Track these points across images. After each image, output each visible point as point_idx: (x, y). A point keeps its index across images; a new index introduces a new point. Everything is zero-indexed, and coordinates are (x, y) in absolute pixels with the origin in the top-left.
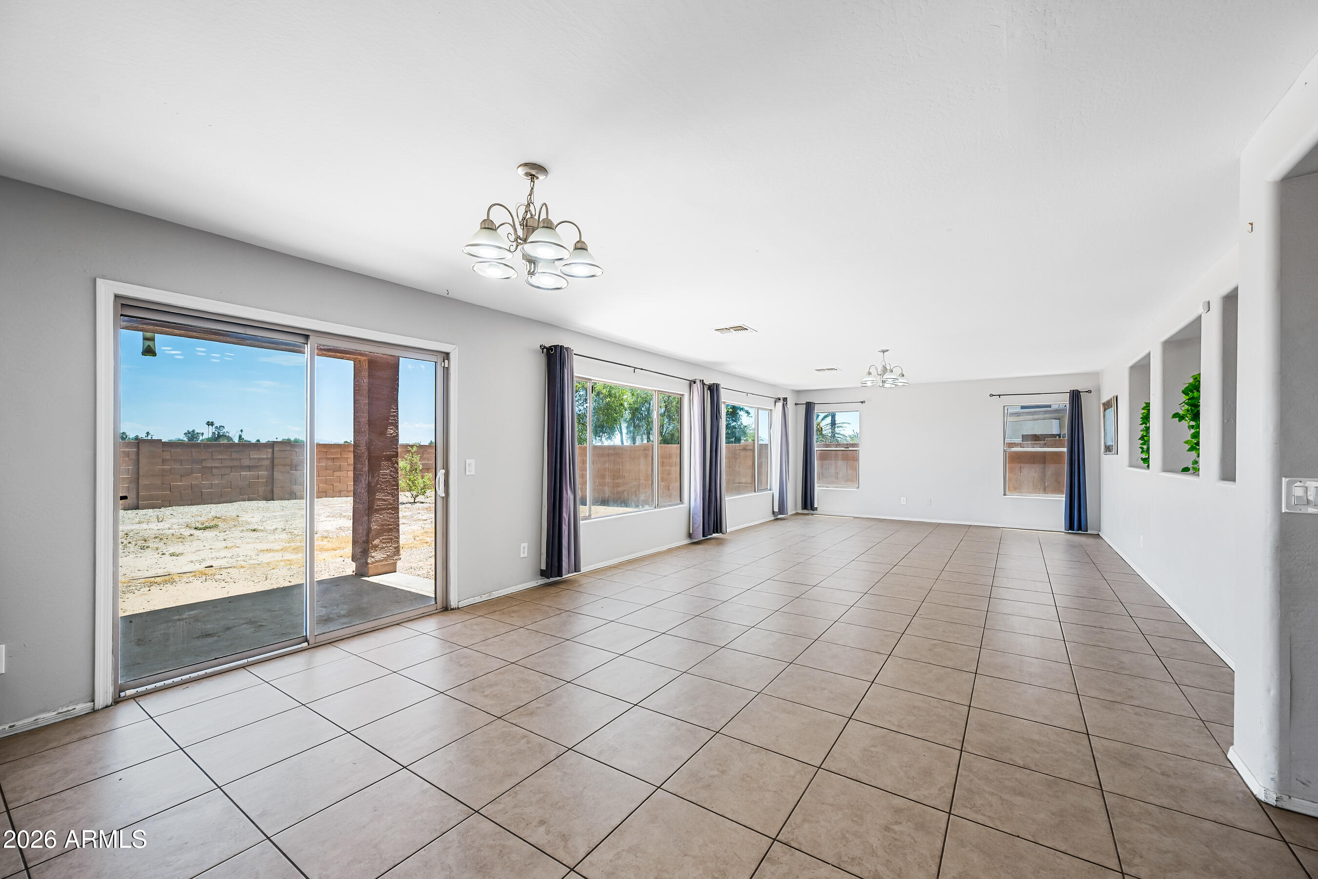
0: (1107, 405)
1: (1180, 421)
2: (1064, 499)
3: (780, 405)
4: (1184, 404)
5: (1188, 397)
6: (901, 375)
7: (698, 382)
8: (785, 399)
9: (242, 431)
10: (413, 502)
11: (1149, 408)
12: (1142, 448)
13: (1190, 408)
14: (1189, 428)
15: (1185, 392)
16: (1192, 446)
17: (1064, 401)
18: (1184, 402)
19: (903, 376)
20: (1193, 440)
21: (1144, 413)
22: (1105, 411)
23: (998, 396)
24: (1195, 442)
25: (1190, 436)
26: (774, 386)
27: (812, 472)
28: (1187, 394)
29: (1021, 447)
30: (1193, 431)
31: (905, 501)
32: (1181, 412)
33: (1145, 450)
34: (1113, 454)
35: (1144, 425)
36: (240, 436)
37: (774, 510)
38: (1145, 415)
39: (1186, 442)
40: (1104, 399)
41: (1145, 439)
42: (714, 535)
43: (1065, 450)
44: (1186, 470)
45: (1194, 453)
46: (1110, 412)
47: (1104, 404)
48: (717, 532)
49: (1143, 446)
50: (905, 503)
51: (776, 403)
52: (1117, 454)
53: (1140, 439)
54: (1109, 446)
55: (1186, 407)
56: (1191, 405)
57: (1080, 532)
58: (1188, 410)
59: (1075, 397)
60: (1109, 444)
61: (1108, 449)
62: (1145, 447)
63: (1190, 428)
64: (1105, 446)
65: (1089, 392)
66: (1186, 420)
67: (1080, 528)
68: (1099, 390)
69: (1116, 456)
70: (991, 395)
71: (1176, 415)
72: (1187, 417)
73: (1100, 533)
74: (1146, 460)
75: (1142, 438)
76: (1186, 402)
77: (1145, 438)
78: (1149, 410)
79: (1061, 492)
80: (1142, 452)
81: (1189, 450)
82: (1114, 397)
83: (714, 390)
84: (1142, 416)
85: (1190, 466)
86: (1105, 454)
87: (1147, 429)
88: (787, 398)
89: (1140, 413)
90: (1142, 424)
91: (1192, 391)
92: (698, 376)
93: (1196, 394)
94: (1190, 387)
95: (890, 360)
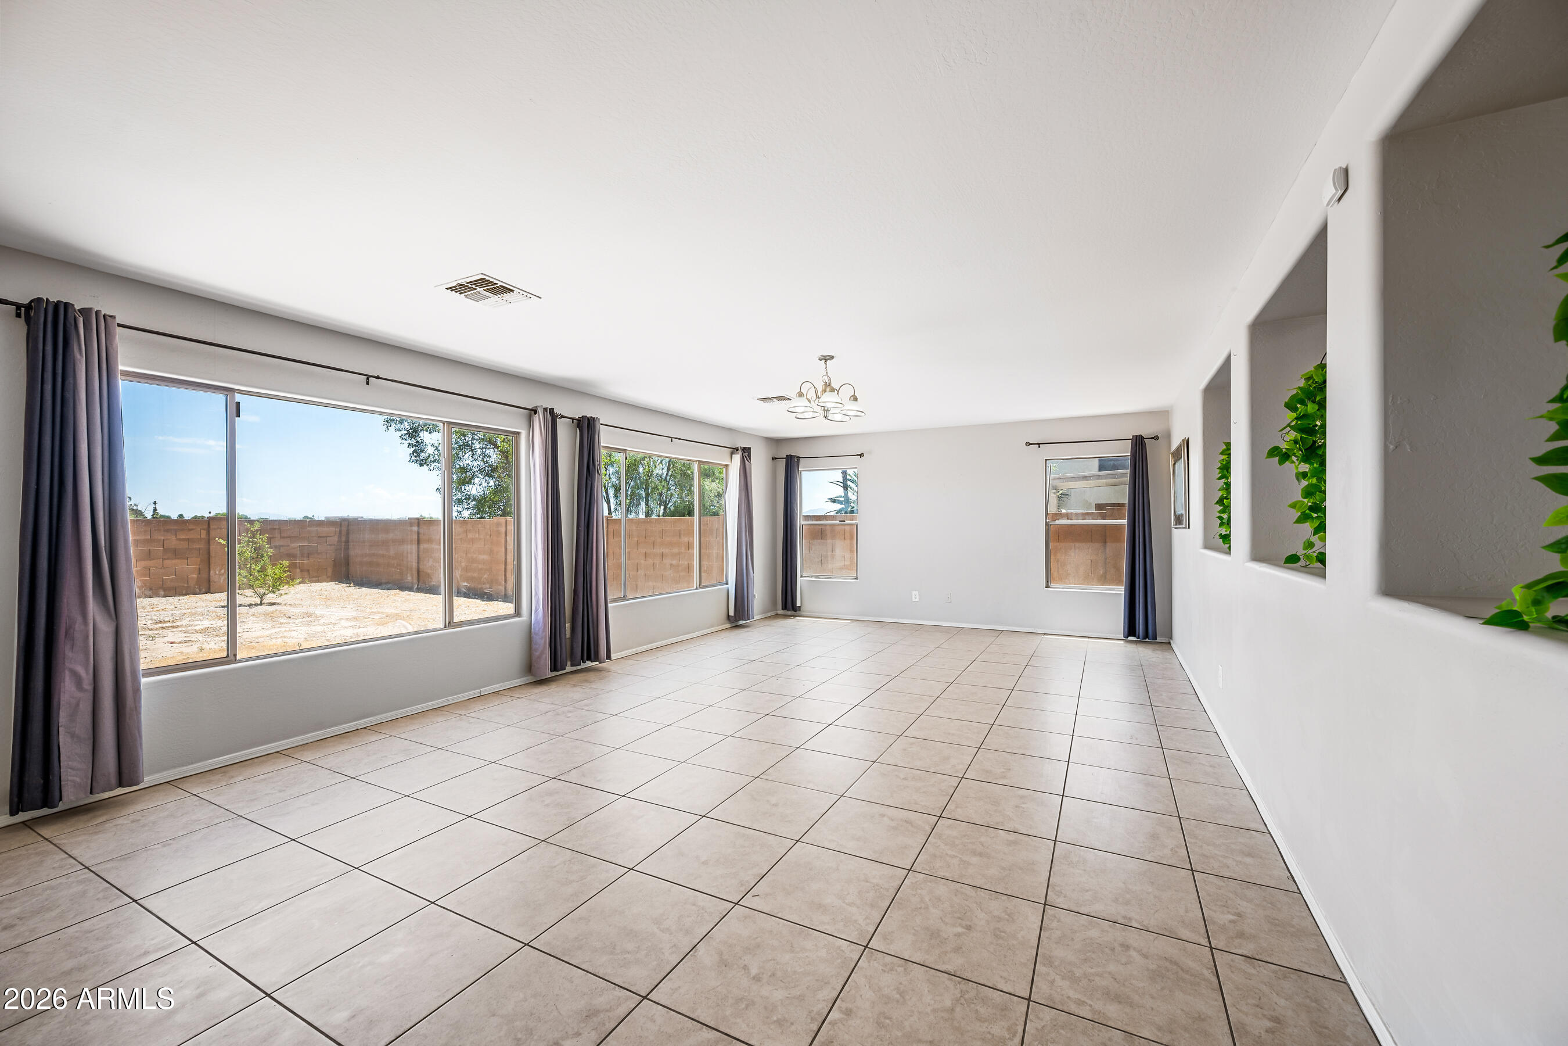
0: (1177, 455)
1: (1281, 463)
2: (1123, 592)
3: (737, 458)
4: (1288, 429)
5: (1295, 415)
6: (852, 398)
7: (540, 411)
8: (746, 451)
9: (155, 503)
10: (259, 603)
11: (1228, 452)
12: (1221, 518)
13: (1299, 436)
14: (1298, 479)
15: (1290, 406)
16: (1303, 513)
17: (1124, 451)
18: (1289, 425)
19: (856, 399)
20: (1306, 501)
21: (1223, 460)
22: (1175, 464)
23: (1038, 446)
24: (1310, 504)
25: (1300, 492)
26: (730, 430)
27: (794, 556)
28: (1294, 409)
29: (1068, 519)
30: (1305, 483)
31: (918, 598)
32: (1284, 446)
33: (1225, 521)
34: (1183, 528)
35: (1223, 480)
36: (155, 510)
37: (730, 615)
38: (1224, 463)
39: (1293, 506)
40: (1174, 446)
41: (1224, 503)
42: (589, 664)
43: (1125, 522)
44: (1292, 560)
45: (1308, 527)
46: (1181, 465)
47: (1173, 454)
48: (589, 659)
49: (1222, 515)
50: (917, 600)
51: (733, 455)
52: (1189, 528)
53: (1217, 503)
54: (1179, 516)
55: (1293, 435)
56: (1301, 430)
57: (1147, 640)
58: (1296, 442)
59: (1139, 444)
60: (1179, 513)
61: (1179, 520)
62: (1225, 516)
63: (1300, 477)
64: (1175, 516)
65: (1156, 438)
66: (1293, 462)
67: (1146, 636)
68: (1168, 436)
69: (1187, 530)
70: (1028, 444)
71: (1274, 452)
72: (1294, 454)
73: (1171, 641)
74: (1226, 538)
75: (1220, 502)
76: (1292, 424)
77: (1225, 500)
78: (1230, 454)
79: (1119, 583)
80: (1221, 524)
81: (1299, 521)
82: (1183, 440)
83: (586, 427)
84: (1220, 465)
85: (1301, 552)
86: (1175, 528)
87: (1228, 487)
88: (750, 448)
89: (1219, 459)
90: (1220, 478)
91: (1302, 402)
92: (544, 400)
93: (1311, 408)
94: (1301, 396)
95: (837, 372)
